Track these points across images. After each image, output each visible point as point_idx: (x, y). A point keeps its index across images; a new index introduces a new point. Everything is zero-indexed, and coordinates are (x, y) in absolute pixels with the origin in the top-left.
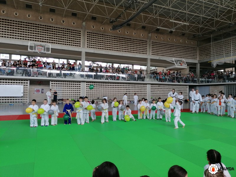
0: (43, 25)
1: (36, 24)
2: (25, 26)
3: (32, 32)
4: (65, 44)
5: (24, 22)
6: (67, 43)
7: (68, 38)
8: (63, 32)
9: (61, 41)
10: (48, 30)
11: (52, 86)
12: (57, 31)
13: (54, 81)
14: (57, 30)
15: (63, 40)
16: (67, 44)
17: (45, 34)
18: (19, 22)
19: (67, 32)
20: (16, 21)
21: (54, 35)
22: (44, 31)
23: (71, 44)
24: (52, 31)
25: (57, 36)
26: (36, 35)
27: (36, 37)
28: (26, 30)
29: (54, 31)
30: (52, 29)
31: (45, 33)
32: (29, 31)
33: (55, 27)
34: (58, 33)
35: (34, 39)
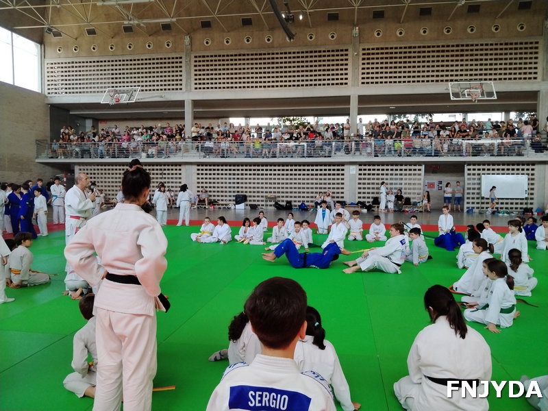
0: (453, 46)
1: (438, 46)
2: (416, 55)
3: (431, 64)
4: (500, 79)
5: (415, 47)
6: (505, 77)
7: (506, 64)
8: (496, 52)
9: (491, 74)
10: (462, 53)
11: (469, 174)
12: (481, 52)
13: (474, 163)
14: (482, 50)
15: (496, 69)
16: (505, 79)
17: (457, 63)
18: (405, 48)
19: (504, 52)
20: (401, 48)
21: (476, 62)
22: (454, 58)
23: (513, 76)
24: (472, 55)
25: (481, 65)
26: (438, 69)
27: (438, 73)
28: (419, 62)
29: (476, 52)
30: (472, 50)
31: (457, 61)
32: (424, 64)
33: (477, 45)
34: (484, 57)
35: (435, 79)
